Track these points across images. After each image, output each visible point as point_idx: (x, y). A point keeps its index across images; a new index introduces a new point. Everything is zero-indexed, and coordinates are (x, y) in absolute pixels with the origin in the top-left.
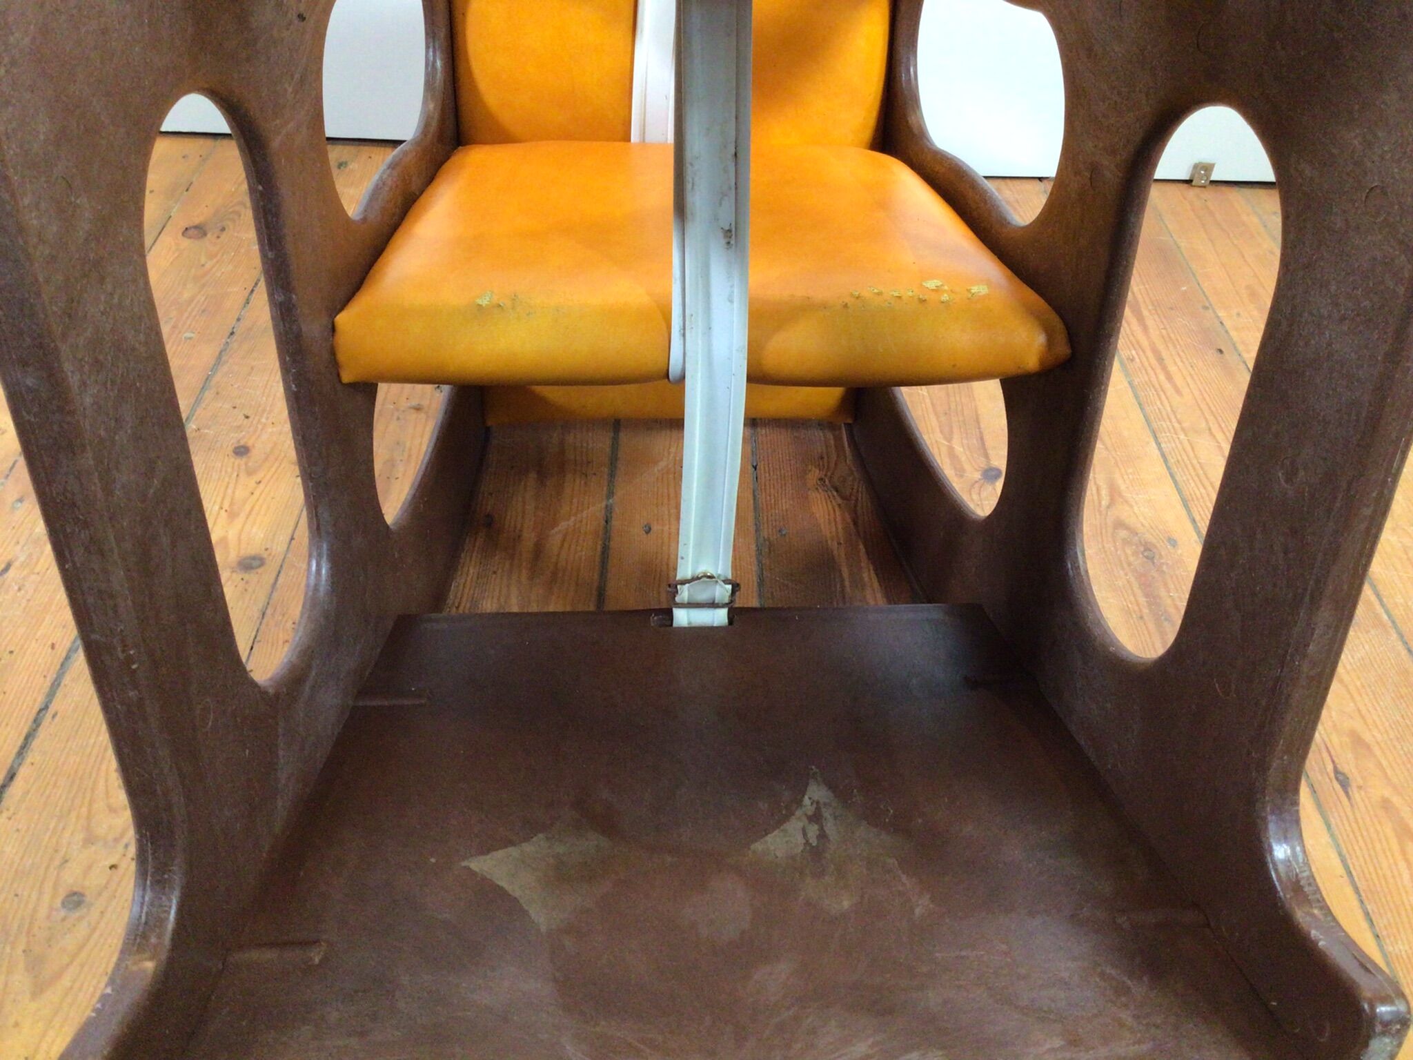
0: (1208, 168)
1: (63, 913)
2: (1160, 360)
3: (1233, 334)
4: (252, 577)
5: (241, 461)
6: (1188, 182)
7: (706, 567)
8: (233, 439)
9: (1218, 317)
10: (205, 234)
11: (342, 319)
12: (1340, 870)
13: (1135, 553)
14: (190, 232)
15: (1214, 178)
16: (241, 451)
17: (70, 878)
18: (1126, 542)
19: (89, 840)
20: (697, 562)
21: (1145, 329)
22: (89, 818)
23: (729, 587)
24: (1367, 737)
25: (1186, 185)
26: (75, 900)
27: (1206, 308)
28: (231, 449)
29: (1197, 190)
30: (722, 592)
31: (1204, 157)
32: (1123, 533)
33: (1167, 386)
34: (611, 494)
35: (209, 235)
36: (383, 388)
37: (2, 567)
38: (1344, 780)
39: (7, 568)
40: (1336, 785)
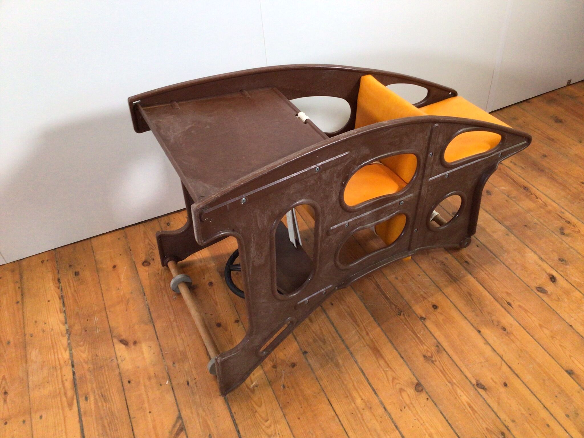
8: (213, 323)
10: (150, 263)
13: (440, 265)
24: (509, 292)
37: (186, 383)
38: (510, 304)
39: (188, 384)
40: (509, 306)
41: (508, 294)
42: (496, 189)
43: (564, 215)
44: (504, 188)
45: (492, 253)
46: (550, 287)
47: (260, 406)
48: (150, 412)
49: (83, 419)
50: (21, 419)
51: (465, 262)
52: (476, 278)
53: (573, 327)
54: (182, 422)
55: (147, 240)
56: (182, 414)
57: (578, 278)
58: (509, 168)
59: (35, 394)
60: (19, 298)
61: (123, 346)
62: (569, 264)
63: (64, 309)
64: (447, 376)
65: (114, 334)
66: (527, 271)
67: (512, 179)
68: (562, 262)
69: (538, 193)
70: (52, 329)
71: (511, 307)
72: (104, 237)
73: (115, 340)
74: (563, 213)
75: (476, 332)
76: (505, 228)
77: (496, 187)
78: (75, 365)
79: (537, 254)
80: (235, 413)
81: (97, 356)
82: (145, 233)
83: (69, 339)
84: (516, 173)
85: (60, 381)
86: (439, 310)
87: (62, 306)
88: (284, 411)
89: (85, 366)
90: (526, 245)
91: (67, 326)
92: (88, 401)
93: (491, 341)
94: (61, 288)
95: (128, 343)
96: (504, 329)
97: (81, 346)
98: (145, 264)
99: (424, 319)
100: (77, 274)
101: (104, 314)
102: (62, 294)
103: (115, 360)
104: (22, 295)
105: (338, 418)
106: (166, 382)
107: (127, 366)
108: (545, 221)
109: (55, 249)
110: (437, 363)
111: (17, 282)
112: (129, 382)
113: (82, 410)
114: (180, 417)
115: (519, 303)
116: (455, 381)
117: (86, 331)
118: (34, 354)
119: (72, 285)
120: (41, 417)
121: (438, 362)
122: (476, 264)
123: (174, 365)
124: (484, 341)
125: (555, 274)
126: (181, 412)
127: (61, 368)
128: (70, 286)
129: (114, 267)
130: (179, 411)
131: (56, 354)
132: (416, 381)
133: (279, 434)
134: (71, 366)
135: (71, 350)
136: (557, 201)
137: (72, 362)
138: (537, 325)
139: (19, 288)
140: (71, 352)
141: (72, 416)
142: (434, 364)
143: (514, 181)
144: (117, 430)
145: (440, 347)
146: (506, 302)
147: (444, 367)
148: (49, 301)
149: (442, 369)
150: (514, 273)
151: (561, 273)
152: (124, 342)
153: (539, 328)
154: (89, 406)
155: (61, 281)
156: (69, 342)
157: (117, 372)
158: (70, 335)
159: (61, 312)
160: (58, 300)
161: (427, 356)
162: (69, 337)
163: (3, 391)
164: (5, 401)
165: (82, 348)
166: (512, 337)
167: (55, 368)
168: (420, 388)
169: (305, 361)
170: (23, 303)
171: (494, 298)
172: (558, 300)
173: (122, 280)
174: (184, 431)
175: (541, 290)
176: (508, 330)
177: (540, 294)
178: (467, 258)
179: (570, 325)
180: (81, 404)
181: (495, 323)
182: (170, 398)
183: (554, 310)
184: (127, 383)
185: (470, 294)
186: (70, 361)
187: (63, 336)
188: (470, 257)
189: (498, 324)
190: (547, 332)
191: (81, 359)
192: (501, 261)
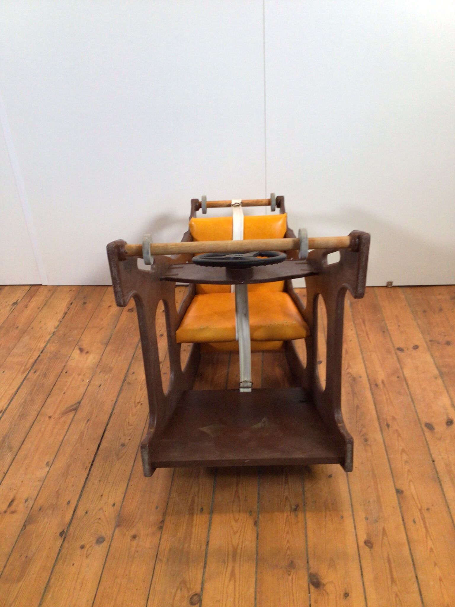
0: (391, 283)
1: (121, 447)
2: (367, 334)
3: (389, 327)
6: (386, 286)
7: (245, 379)
9: (386, 323)
11: (177, 332)
12: (382, 442)
13: (351, 380)
14: (129, 311)
15: (394, 284)
17: (122, 441)
18: (349, 377)
19: (124, 435)
20: (244, 378)
21: (365, 327)
23: (251, 383)
24: (396, 417)
25: (385, 288)
26: (123, 445)
27: (383, 321)
29: (389, 289)
30: (249, 384)
31: (390, 280)
32: (349, 375)
33: (368, 341)
34: (229, 368)
35: (134, 311)
36: (182, 344)
37: (99, 386)
38: (388, 426)
39: (100, 386)
40: (386, 427)
41: (394, 418)
45: (408, 386)
48: (64, 393)
49: (25, 381)
51: (376, 384)
52: (375, 398)
53: (436, 463)
54: (79, 405)
56: (82, 402)
59: (10, 359)
60: (42, 306)
61: (78, 352)
63: (62, 320)
65: (79, 344)
66: (428, 409)
70: (46, 329)
71: (388, 428)
73: (77, 347)
76: (437, 372)
78: (44, 352)
79: (451, 400)
80: (114, 413)
81: (60, 352)
83: (51, 337)
85: (29, 357)
87: (62, 318)
89: (49, 355)
90: (448, 391)
91: (56, 330)
92: (35, 373)
94: (69, 308)
95: (83, 351)
96: (366, 440)
97: (55, 343)
101: (82, 331)
102: (67, 312)
103: (68, 358)
104: (44, 305)
106: (88, 380)
107: (72, 363)
109: (83, 286)
111: (47, 297)
113: (28, 377)
114: (79, 403)
115: (398, 428)
117: (64, 336)
118: (26, 338)
119: (77, 309)
120: (3, 372)
122: (383, 389)
123: (100, 373)
126: (82, 400)
127: (34, 351)
128: (75, 309)
129: (110, 306)
130: (82, 399)
131: (37, 343)
133: (132, 436)
134: (40, 352)
135: (48, 343)
137: (43, 350)
138: (401, 448)
139: (46, 300)
141: (20, 378)
144: (38, 395)
146: (386, 423)
148: (56, 313)
150: (415, 407)
152: (81, 350)
153: (400, 451)
154: (33, 376)
155: (72, 305)
156: (50, 338)
157: (63, 365)
158: (53, 335)
159: (58, 321)
160: (63, 314)
162: (52, 336)
165: (54, 345)
166: (368, 449)
167: (31, 350)
170: (41, 309)
171: (378, 417)
172: (440, 439)
173: (108, 315)
174: (75, 411)
175: (430, 427)
176: (369, 443)
177: (425, 429)
178: (379, 382)
179: (434, 460)
180: (30, 374)
181: (362, 434)
182: (82, 390)
183: (427, 444)
184: (65, 372)
185: (358, 407)
186: (42, 349)
187: (49, 334)
188: (383, 382)
189: (363, 435)
190: (405, 457)
191: (49, 351)
192: (410, 394)
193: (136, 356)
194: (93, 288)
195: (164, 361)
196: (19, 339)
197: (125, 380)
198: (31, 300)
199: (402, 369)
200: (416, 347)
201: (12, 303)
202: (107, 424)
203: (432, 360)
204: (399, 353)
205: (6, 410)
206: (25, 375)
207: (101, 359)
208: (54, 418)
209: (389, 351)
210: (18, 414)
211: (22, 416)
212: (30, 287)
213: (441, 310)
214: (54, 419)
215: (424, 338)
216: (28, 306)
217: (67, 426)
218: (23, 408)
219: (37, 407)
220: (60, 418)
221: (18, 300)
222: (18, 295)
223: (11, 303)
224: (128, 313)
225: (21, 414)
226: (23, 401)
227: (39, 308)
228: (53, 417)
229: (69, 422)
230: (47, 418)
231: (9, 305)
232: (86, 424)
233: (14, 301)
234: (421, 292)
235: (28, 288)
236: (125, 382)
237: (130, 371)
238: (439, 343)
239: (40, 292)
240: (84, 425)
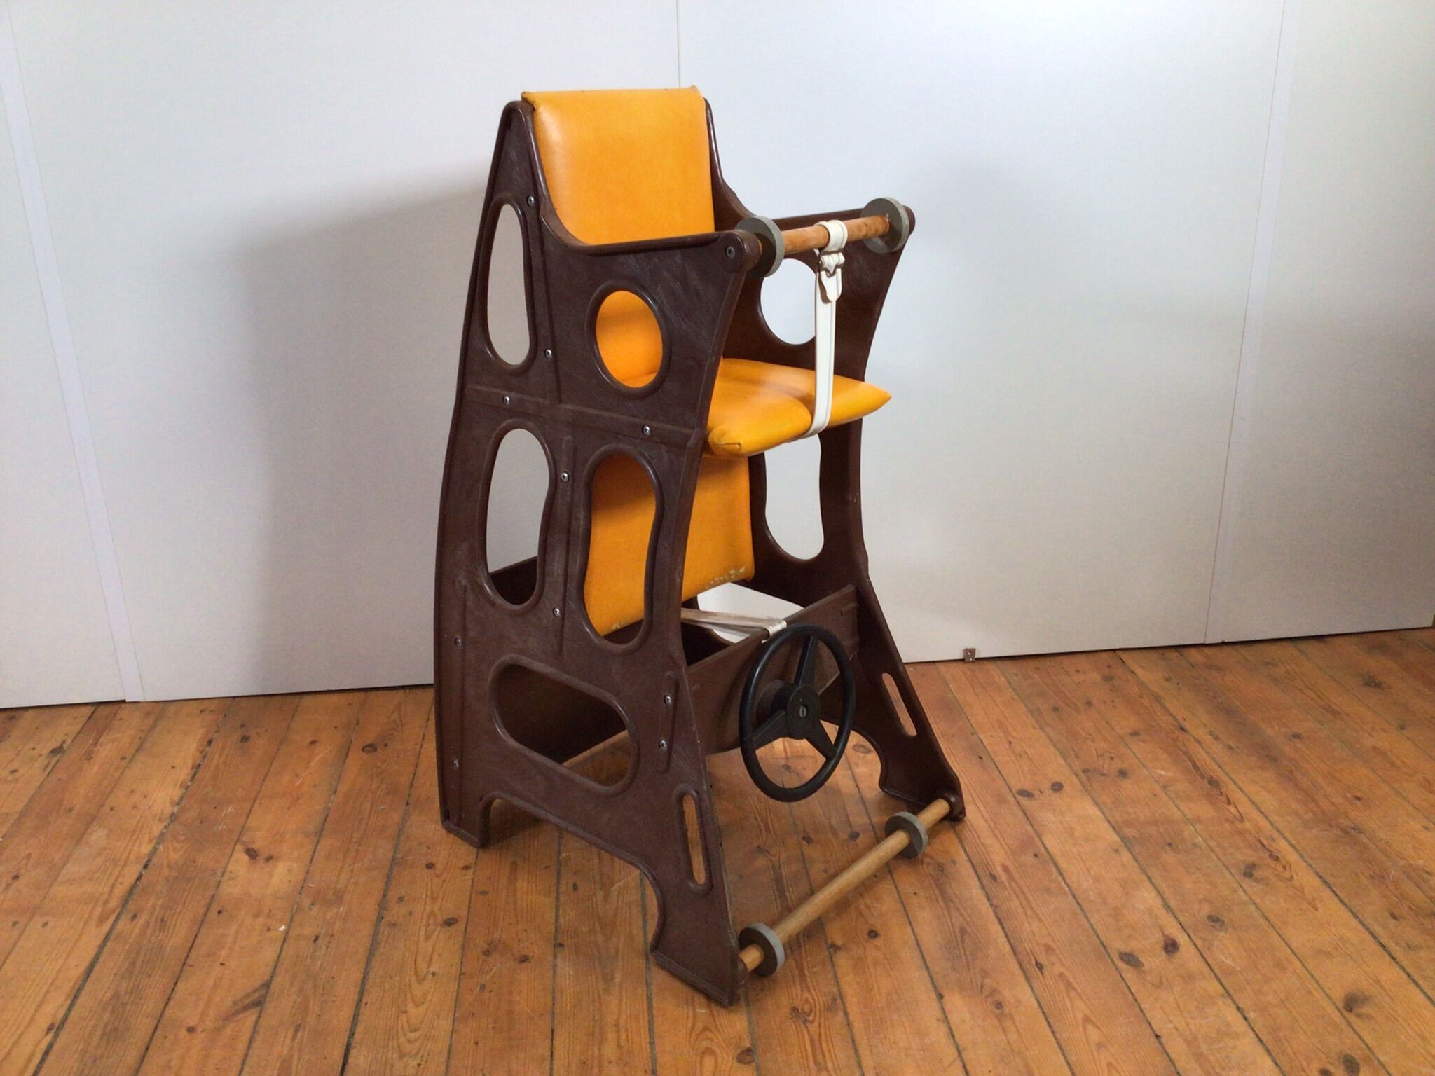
0: (972, 651)
3: (989, 748)
4: (454, 928)
5: (431, 871)
6: (963, 660)
8: (424, 862)
9: (980, 739)
10: (376, 750)
12: (1035, 1004)
13: (934, 870)
15: (976, 657)
16: (430, 866)
17: (399, 1071)
19: (402, 1055)
22: (399, 1047)
24: (1053, 945)
25: (962, 663)
27: (972, 734)
28: (424, 866)
29: (968, 665)
31: (970, 646)
35: (379, 749)
37: (314, 938)
38: (1040, 967)
39: (317, 938)
40: (1037, 969)
41: (1049, 949)
42: (1144, 770)
43: (1274, 844)
44: (1163, 773)
45: (1061, 874)
46: (1154, 961)
47: (417, 1005)
48: (222, 964)
49: (109, 944)
50: (12, 919)
51: (991, 874)
52: (996, 907)
53: (1163, 1040)
54: (267, 993)
55: (395, 716)
56: (274, 983)
57: (1234, 960)
58: (1198, 742)
59: (59, 891)
60: (129, 757)
61: (245, 858)
62: (1227, 929)
63: (189, 784)
64: (818, 1052)
65: (244, 838)
66: (1117, 921)
67: (1191, 760)
68: (1212, 924)
69: (1237, 796)
70: (150, 808)
71: (1042, 973)
72: (326, 697)
73: (239, 847)
74: (1273, 840)
75: (933, 995)
76: (1117, 838)
77: (1144, 766)
78: (151, 865)
79: (1162, 898)
80: (366, 1004)
81: (194, 862)
82: (399, 706)
83: (166, 827)
84: (1208, 753)
85: (111, 882)
86: (878, 942)
87: (190, 777)
88: (455, 1024)
89: (166, 872)
90: (1149, 878)
91: (176, 809)
92: (135, 922)
93: (954, 1019)
94: (204, 753)
95: (257, 855)
96: (999, 1005)
97: (178, 841)
98: (368, 749)
99: (839, 948)
100: (245, 739)
101: (247, 806)
102: (201, 763)
103: (219, 874)
104: (137, 750)
105: (551, 1064)
106: (281, 927)
107: (231, 889)
108: (1219, 845)
109: (234, 697)
110: (813, 1028)
111: (142, 731)
112: (220, 912)
113: (115, 932)
114: (267, 985)
115: (1062, 969)
116: (830, 1065)
117: (202, 822)
118: (98, 836)
119: (225, 753)
120: (46, 924)
121: (816, 1024)
122: (1011, 886)
123: (312, 907)
124: (939, 1015)
125: (1182, 939)
126: (274, 978)
127: (125, 865)
128: (221, 754)
129: (313, 742)
130: (273, 975)
131: (131, 844)
132: (748, 1045)
133: (422, 1056)
134: (142, 866)
135: (158, 843)
136: (1274, 818)
137: (149, 860)
138: (1079, 1016)
139: (140, 738)
140: (157, 846)
141: (95, 936)
142: (806, 1027)
143: (1195, 765)
144: (150, 976)
145: (839, 1001)
146: (1033, 962)
147: (823, 1037)
148: (173, 767)
149: (816, 1037)
150: (1087, 918)
151: (1199, 943)
152: (252, 854)
153: (1080, 1022)
154: (130, 929)
155: (212, 744)
156: (164, 831)
157: (208, 895)
158: (172, 821)
159: (180, 787)
160: (190, 768)
161: (800, 1010)
162: (169, 825)
163: (15, 874)
164: (8, 886)
165: (178, 846)
166: (1008, 1024)
167: (115, 862)
168: (748, 1058)
169: (550, 958)
170: (131, 760)
171: (1013, 949)
172: (1159, 986)
173: (312, 764)
174: (259, 1009)
175: (1130, 959)
176: (1006, 1010)
177: (1121, 965)
178: (999, 871)
179: (1159, 1034)
180: (120, 926)
181: (986, 991)
182: (270, 953)
183: (1136, 1000)
184: (217, 911)
185: (963, 931)
186: (146, 859)
187: (160, 820)
188: (1006, 869)
189: (991, 995)
190: (1094, 1035)
191: (165, 861)
192: (1071, 891)
193: (403, 858)
194: (262, 700)
195: (476, 863)
196: (79, 838)
197: (380, 918)
198: (101, 740)
199: (1039, 836)
200: (1057, 787)
201: (49, 751)
202: (352, 1034)
203: (1099, 813)
204: (1024, 801)
205: (63, 1021)
206: (106, 927)
207: (307, 873)
208: (202, 1032)
209: (1001, 800)
210: (99, 1033)
211: (113, 1034)
212: (93, 708)
213: (1089, 703)
214: (203, 1034)
215: (1070, 766)
216: (94, 755)
217: (241, 1047)
218: (113, 1012)
219: (151, 1005)
220: (218, 1030)
221: (64, 742)
222: (65, 730)
223: (45, 752)
224: (364, 755)
225: (109, 1027)
226: (109, 994)
227: (123, 758)
228: (199, 1029)
229: (245, 1036)
230: (183, 1033)
231: (40, 755)
232: (294, 1037)
233: (55, 744)
234: (1037, 668)
235: (89, 710)
236: (383, 922)
237: (391, 894)
238: (1104, 775)
239: (121, 719)
240: (288, 1040)
